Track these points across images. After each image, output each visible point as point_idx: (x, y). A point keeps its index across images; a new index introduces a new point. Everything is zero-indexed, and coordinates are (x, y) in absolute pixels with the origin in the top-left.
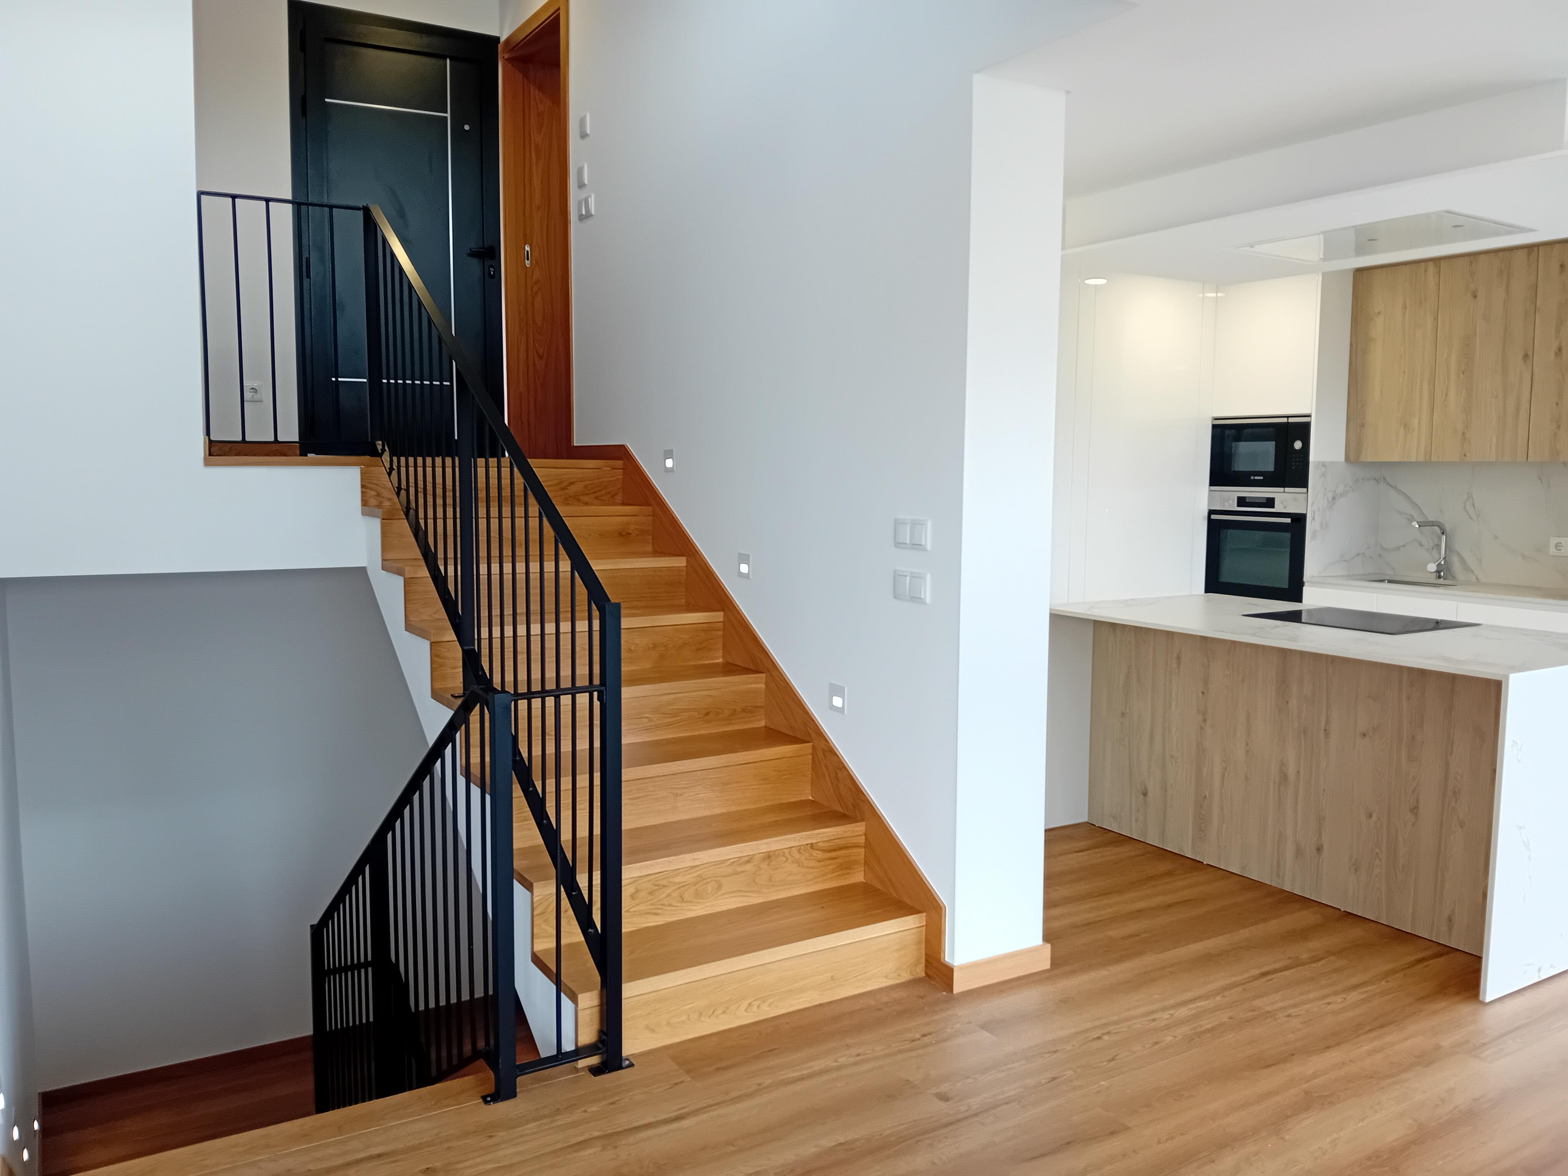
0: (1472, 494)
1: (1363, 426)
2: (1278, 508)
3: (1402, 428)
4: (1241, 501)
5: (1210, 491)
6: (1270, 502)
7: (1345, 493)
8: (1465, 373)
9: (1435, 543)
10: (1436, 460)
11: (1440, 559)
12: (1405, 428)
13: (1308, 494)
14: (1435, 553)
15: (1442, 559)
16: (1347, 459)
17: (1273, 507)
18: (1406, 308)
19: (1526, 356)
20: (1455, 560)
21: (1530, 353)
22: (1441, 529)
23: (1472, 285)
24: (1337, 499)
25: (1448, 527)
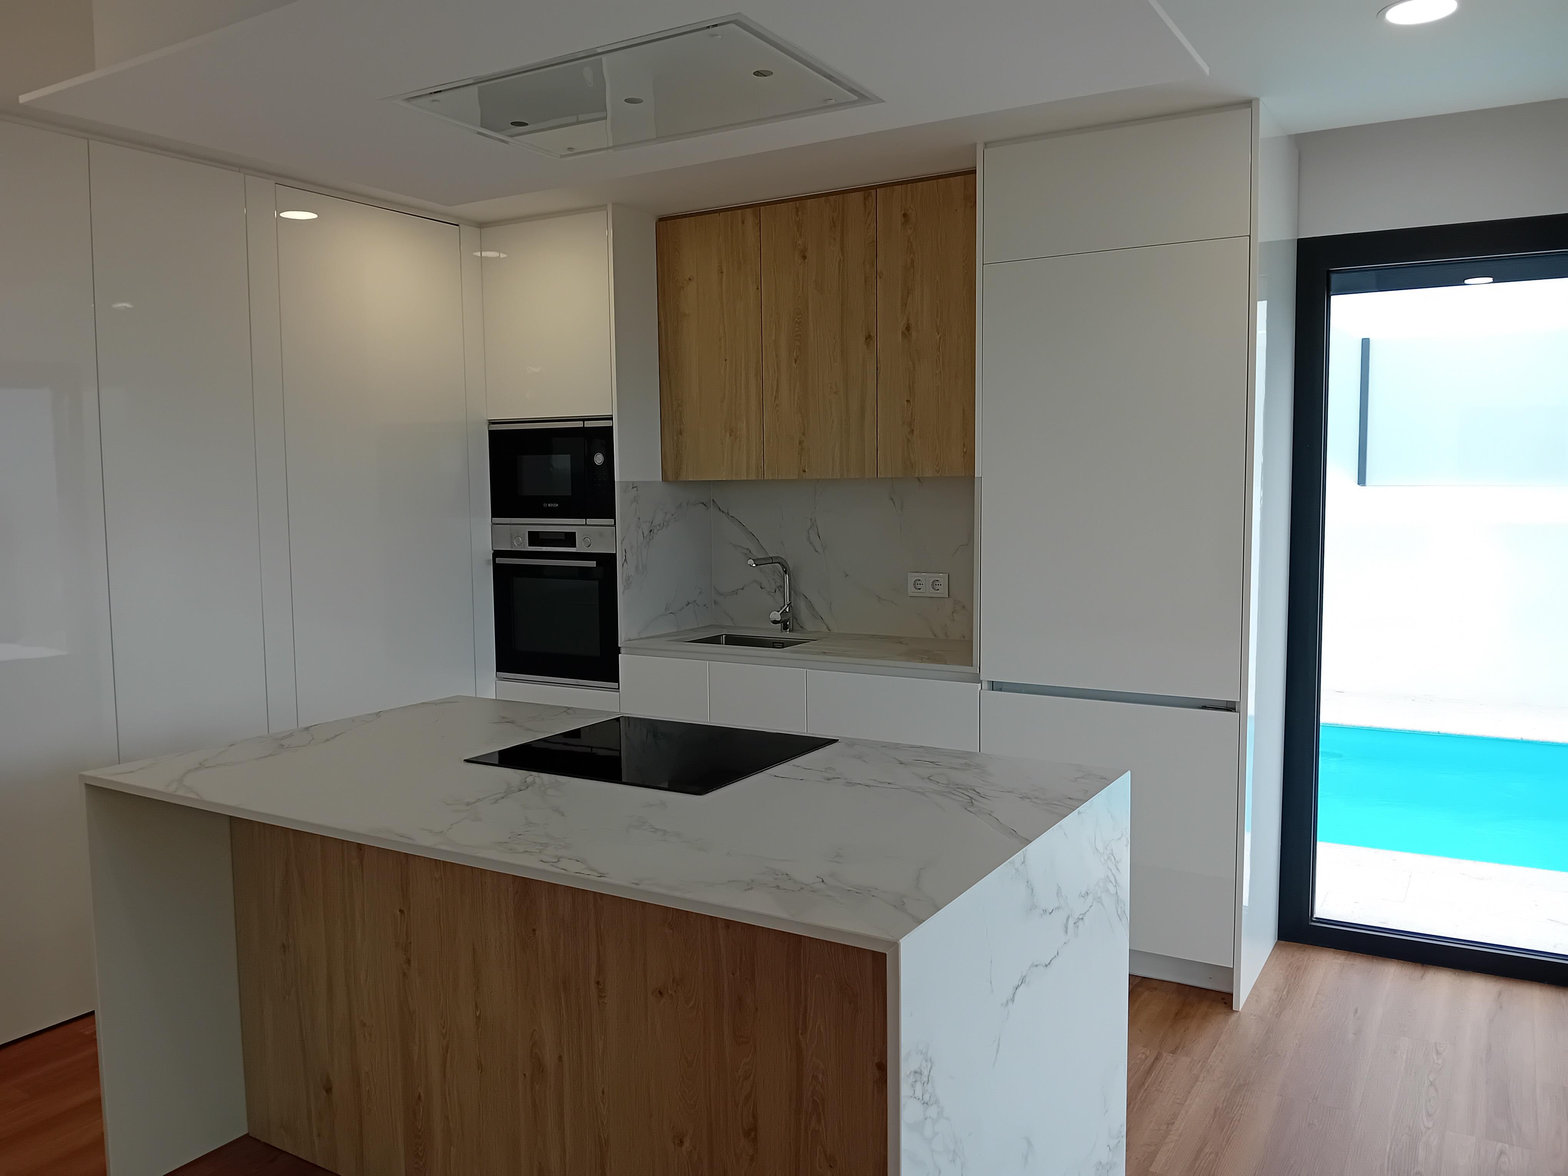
0: (815, 521)
1: (681, 433)
2: (580, 547)
3: (728, 435)
4: (535, 538)
5: (493, 524)
6: (569, 539)
7: (665, 524)
8: (798, 362)
9: (778, 585)
10: (770, 478)
11: (784, 605)
12: (730, 435)
13: (615, 527)
14: (778, 595)
15: (786, 606)
16: (665, 478)
17: (574, 545)
18: (722, 273)
19: (869, 337)
20: (802, 606)
21: (873, 334)
22: (783, 566)
23: (800, 242)
24: (655, 531)
25: (791, 565)
